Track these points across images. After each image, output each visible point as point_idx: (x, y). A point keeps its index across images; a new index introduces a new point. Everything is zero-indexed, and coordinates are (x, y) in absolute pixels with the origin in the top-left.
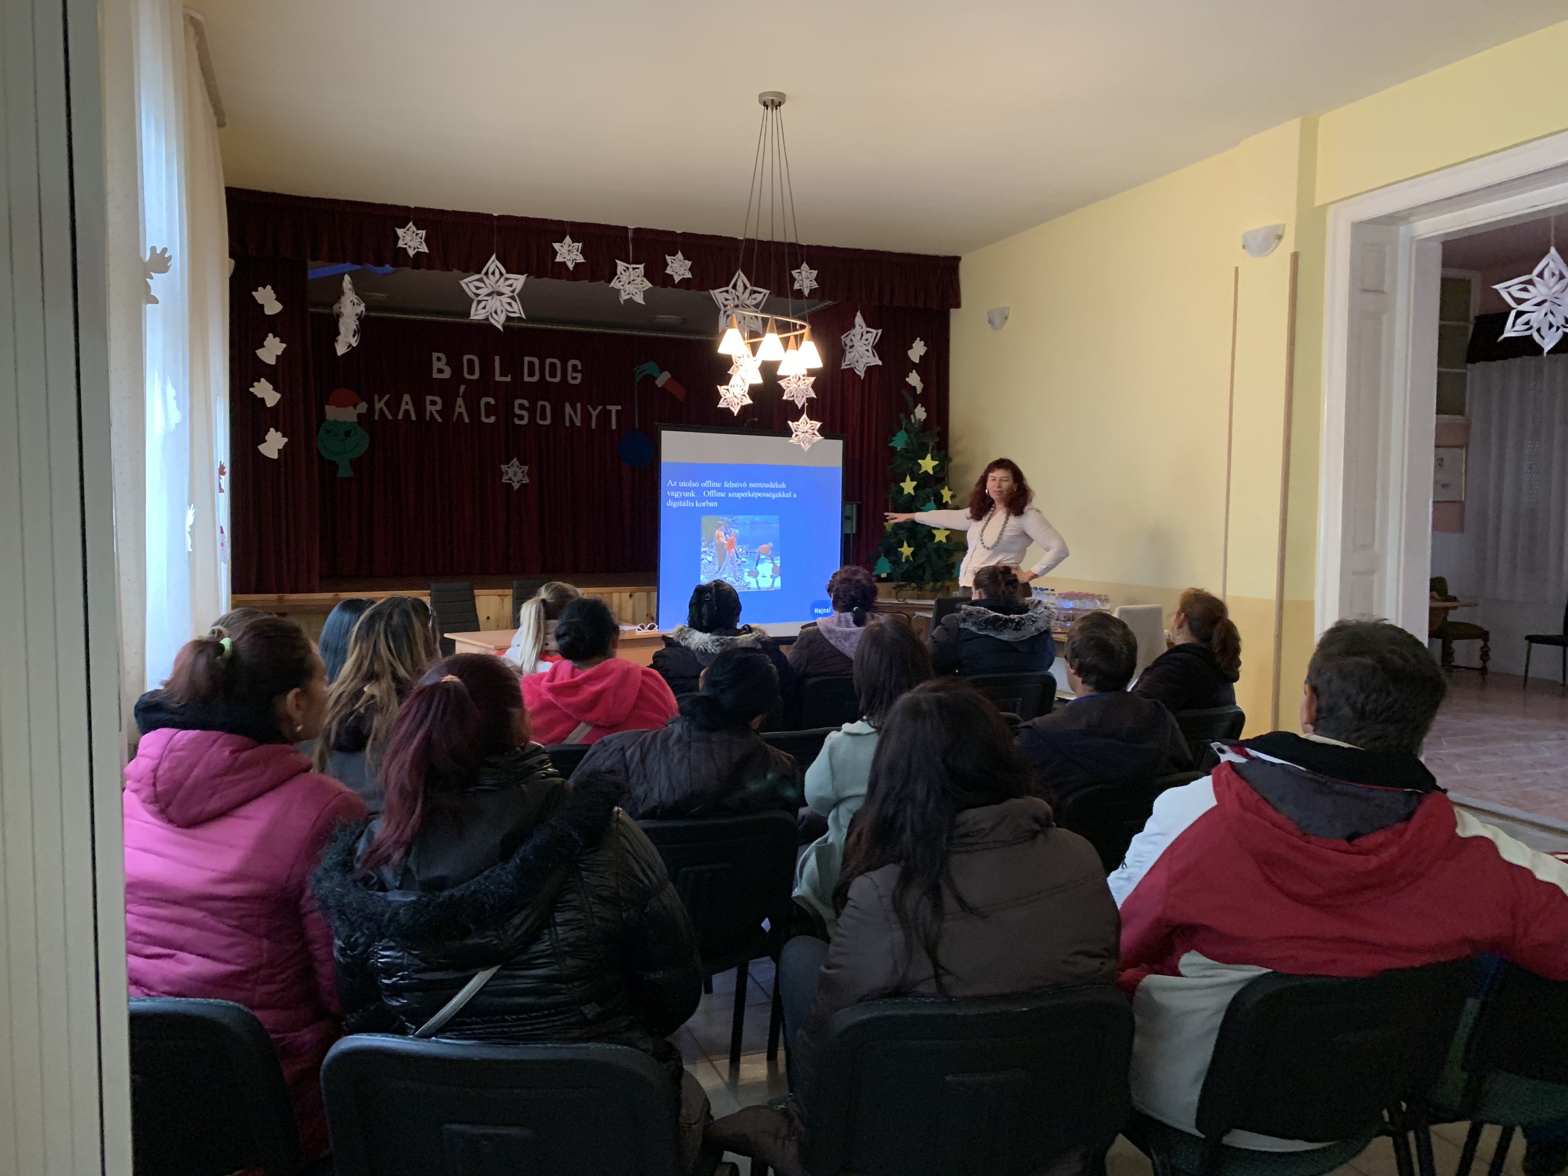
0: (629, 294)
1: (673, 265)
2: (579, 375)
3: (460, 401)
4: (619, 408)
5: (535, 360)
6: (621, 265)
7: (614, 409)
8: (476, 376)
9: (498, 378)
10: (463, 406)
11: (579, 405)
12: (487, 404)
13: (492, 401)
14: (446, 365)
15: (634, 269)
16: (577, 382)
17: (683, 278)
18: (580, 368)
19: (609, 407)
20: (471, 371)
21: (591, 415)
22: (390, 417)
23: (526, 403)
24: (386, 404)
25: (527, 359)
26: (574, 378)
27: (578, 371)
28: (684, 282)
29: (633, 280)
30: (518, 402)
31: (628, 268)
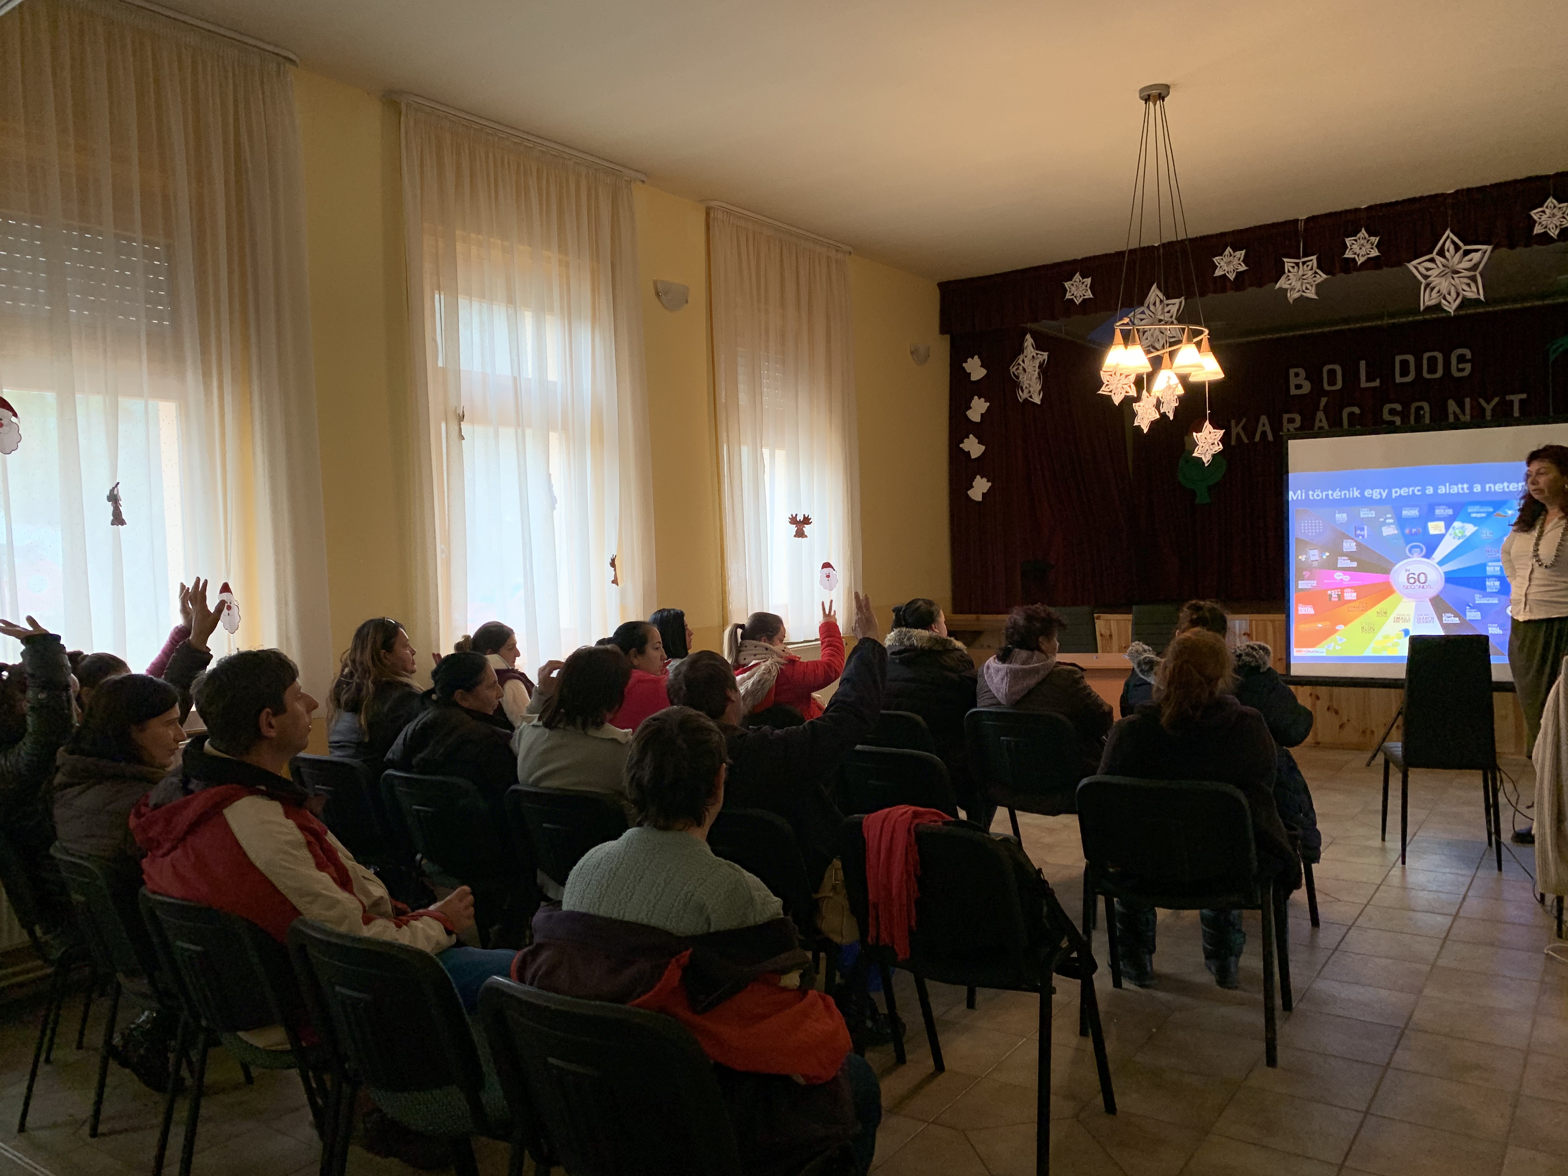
0: (1299, 291)
1: (1354, 246)
2: (1468, 367)
3: (1320, 415)
4: (1524, 396)
5: (1410, 358)
6: (1288, 262)
7: (1516, 398)
8: (1339, 385)
9: (1364, 384)
10: (1324, 419)
11: (1467, 401)
12: (1351, 414)
13: (1357, 410)
14: (1305, 379)
15: (1304, 263)
16: (1466, 373)
18: (1469, 356)
20: (1332, 382)
21: (1483, 410)
22: (1246, 441)
23: (1398, 407)
24: (1244, 428)
25: (1398, 358)
26: (1463, 370)
27: (1467, 361)
28: (1372, 263)
29: (1303, 275)
30: (1387, 407)
31: (1297, 264)
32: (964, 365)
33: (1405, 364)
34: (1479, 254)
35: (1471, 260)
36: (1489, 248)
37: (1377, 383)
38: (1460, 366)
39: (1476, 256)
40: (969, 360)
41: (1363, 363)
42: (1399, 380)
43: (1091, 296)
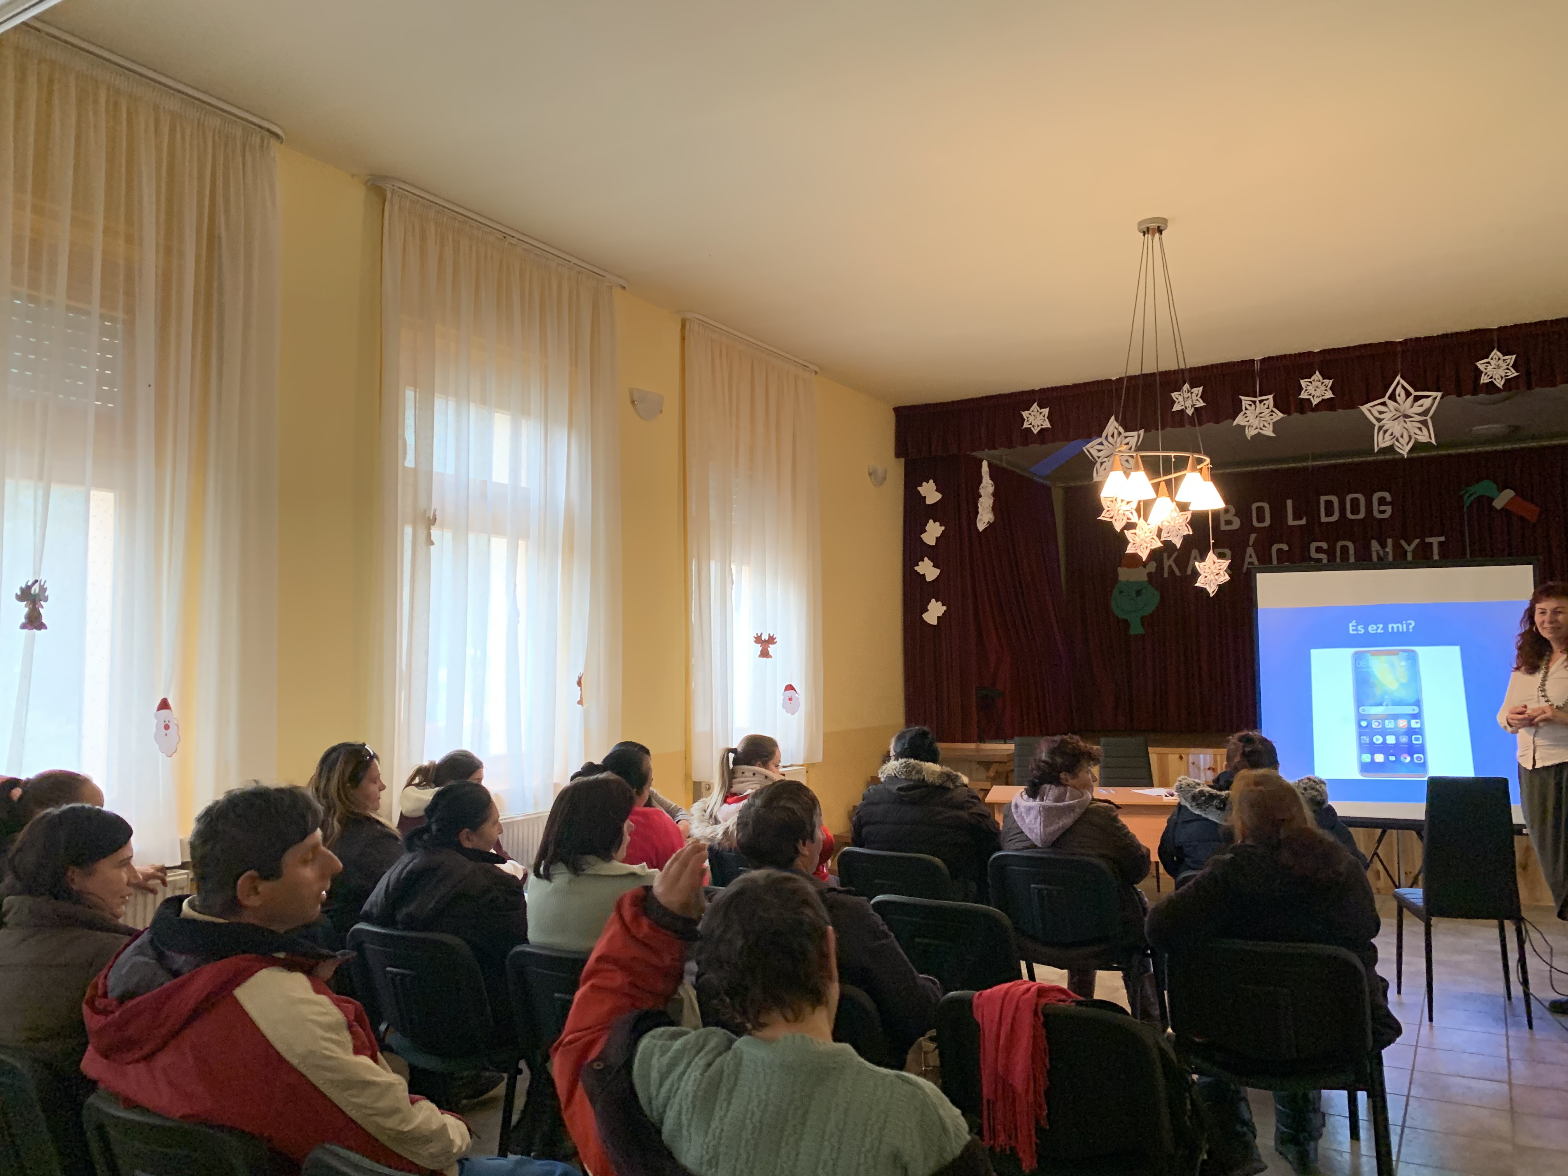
0: (1257, 428)
1: (1308, 388)
2: (1389, 509)
3: (1250, 550)
4: (1442, 539)
5: (1335, 499)
6: (1245, 400)
7: (1435, 541)
8: (1267, 523)
9: (1291, 522)
10: (1254, 555)
11: (1390, 541)
12: (1279, 551)
13: (1285, 547)
14: (1234, 515)
15: (1261, 402)
16: (1386, 516)
17: (1323, 400)
18: (1389, 499)
19: (1428, 540)
20: (1261, 519)
21: (1406, 552)
22: (1178, 573)
23: (1324, 545)
24: (1175, 561)
25: (1323, 498)
26: (1384, 512)
27: (1387, 504)
28: (1326, 405)
29: (1260, 413)
30: (1314, 545)
31: (1254, 402)
32: (919, 488)
33: (1329, 504)
34: (1430, 400)
35: (1422, 406)
36: (1439, 394)
37: (1303, 522)
38: (1382, 508)
39: (1427, 402)
40: (924, 484)
41: (1289, 503)
42: (1324, 519)
43: (1049, 426)
